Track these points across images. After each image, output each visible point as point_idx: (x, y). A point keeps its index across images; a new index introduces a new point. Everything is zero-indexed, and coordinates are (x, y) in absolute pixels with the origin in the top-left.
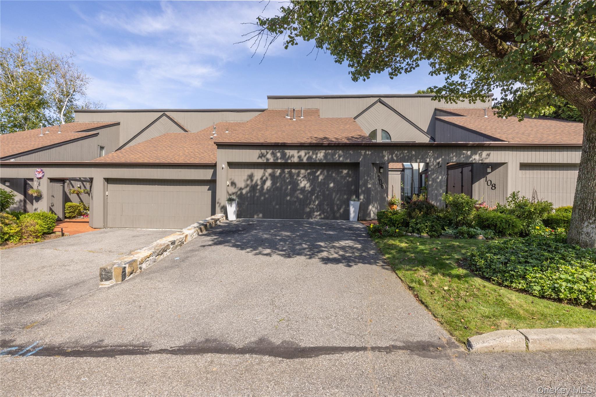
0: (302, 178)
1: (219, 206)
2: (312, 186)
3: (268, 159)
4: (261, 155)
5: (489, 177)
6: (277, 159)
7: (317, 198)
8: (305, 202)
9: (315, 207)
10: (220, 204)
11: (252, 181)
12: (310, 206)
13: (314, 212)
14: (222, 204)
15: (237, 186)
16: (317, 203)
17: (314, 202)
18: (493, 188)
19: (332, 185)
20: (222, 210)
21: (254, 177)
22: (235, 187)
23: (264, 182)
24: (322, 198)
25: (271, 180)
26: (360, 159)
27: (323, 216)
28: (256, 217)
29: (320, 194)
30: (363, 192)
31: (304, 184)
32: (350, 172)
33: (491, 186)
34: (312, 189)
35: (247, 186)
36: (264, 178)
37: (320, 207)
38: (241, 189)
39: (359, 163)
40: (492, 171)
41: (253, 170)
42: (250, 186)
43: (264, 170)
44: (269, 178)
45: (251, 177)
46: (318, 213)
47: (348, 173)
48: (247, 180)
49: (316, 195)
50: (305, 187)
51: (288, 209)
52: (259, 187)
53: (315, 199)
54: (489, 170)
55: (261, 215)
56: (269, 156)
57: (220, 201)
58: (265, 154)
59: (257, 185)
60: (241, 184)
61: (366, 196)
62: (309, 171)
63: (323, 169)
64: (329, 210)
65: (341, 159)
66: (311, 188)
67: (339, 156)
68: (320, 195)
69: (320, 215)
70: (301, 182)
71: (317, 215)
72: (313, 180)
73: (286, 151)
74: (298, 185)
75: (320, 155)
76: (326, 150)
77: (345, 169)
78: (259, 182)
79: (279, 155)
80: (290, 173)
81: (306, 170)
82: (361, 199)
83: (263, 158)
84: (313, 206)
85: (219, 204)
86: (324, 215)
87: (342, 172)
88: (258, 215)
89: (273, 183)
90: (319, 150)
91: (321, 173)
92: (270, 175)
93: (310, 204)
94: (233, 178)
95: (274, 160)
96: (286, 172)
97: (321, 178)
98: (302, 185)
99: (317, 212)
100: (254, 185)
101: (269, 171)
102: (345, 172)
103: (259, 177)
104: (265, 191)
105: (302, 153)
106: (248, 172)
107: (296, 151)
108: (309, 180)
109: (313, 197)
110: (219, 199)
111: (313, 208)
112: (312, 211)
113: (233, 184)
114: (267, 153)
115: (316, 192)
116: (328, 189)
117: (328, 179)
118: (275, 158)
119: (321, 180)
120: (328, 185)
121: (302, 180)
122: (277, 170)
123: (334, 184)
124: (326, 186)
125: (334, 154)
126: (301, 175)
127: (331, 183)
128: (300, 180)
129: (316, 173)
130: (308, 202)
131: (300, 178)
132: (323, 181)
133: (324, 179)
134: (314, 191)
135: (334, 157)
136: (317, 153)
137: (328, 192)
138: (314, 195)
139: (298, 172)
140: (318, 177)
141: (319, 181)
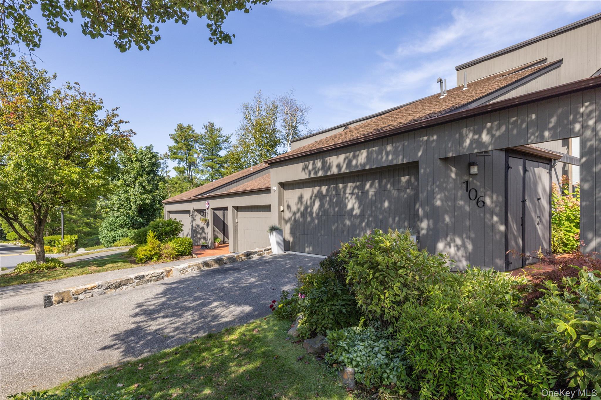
0: (350, 194)
2: (362, 207)
6: (318, 172)
11: (302, 203)
15: (292, 209)
19: (386, 204)
21: (304, 197)
23: (313, 204)
25: (319, 200)
26: (420, 154)
29: (371, 219)
30: (427, 216)
31: (352, 203)
32: (413, 180)
34: (361, 212)
35: (299, 210)
36: (314, 199)
39: (418, 162)
41: (301, 190)
42: (301, 209)
43: (312, 189)
44: (317, 198)
47: (409, 181)
48: (298, 203)
49: (366, 221)
50: (353, 209)
52: (309, 210)
53: (365, 226)
55: (311, 249)
60: (294, 207)
61: (431, 222)
62: (356, 184)
65: (390, 157)
66: (360, 210)
67: (387, 155)
68: (372, 221)
70: (349, 201)
72: (362, 198)
75: (362, 158)
76: (368, 149)
77: (404, 176)
78: (309, 204)
79: (319, 165)
80: (337, 189)
82: (422, 229)
87: (400, 181)
89: (321, 206)
90: (359, 150)
91: (371, 186)
92: (318, 194)
94: (288, 201)
97: (372, 192)
98: (350, 206)
100: (305, 208)
101: (316, 189)
102: (404, 179)
103: (309, 197)
104: (314, 215)
108: (358, 198)
109: (364, 224)
115: (366, 216)
116: (382, 210)
117: (381, 193)
119: (372, 196)
120: (382, 205)
121: (350, 197)
122: (323, 187)
123: (390, 202)
124: (379, 206)
125: (379, 153)
126: (348, 191)
127: (384, 201)
128: (348, 198)
129: (364, 185)
130: (358, 232)
131: (347, 195)
132: (374, 198)
133: (375, 195)
134: (364, 215)
135: (380, 157)
136: (358, 156)
137: (381, 217)
138: (364, 221)
139: (345, 188)
140: (367, 192)
141: (370, 197)
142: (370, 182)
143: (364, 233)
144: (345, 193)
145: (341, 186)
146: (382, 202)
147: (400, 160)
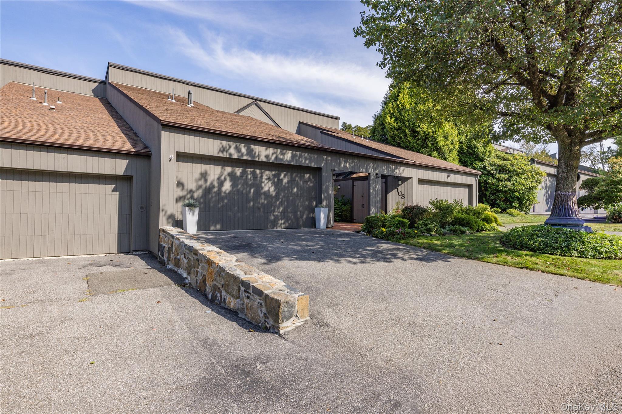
0: (266, 179)
1: (165, 215)
2: (277, 190)
3: (230, 154)
4: (222, 149)
5: (400, 188)
6: (242, 155)
7: (281, 203)
8: (268, 208)
9: (279, 214)
10: (166, 212)
11: (206, 181)
12: (275, 213)
13: (279, 220)
14: (169, 213)
15: (186, 187)
16: (281, 209)
17: (279, 208)
18: (403, 197)
19: (295, 190)
20: (170, 220)
21: (209, 175)
22: (183, 189)
23: (221, 183)
24: (286, 203)
25: (231, 181)
26: (323, 165)
27: (287, 224)
28: (212, 228)
29: (284, 199)
31: (268, 187)
32: (311, 177)
33: (401, 196)
34: (276, 194)
35: (200, 187)
36: (222, 178)
37: (284, 215)
38: (191, 191)
39: (321, 168)
40: (402, 183)
41: (208, 166)
42: (204, 187)
43: (222, 168)
44: (228, 179)
45: (204, 176)
46: (283, 222)
47: (309, 177)
48: (200, 179)
49: (280, 200)
50: (269, 190)
51: (251, 217)
52: (215, 190)
53: (279, 205)
54: (400, 183)
55: (218, 227)
56: (232, 151)
57: (166, 208)
58: (228, 147)
59: (214, 187)
60: (191, 185)
62: (273, 173)
63: (288, 172)
64: (292, 217)
65: (307, 162)
66: (275, 192)
67: (305, 160)
68: (285, 201)
69: (284, 223)
70: (265, 185)
71: (281, 224)
72: (277, 184)
73: (253, 146)
74: (262, 188)
75: (288, 156)
77: (307, 174)
78: (216, 184)
79: (244, 150)
80: (254, 173)
81: (271, 171)
82: (324, 206)
83: (225, 153)
84: (277, 213)
85: (164, 213)
86: (289, 223)
87: (304, 176)
88: (215, 226)
89: (233, 186)
90: (287, 150)
91: (285, 177)
92: (229, 174)
93: (274, 211)
94: (180, 176)
95: (238, 156)
96: (249, 172)
97: (285, 181)
98: (266, 189)
99: (282, 220)
100: (209, 186)
101: (228, 169)
102: (307, 176)
103: (216, 177)
104: (223, 194)
105: (270, 151)
106: (201, 168)
107: (264, 148)
108: (274, 184)
109: (278, 203)
110: (164, 205)
111: (277, 215)
112: (277, 218)
113: (180, 184)
114: (230, 147)
115: (281, 197)
116: (292, 194)
117: (292, 182)
118: (240, 154)
119: (285, 183)
120: (292, 190)
121: (266, 182)
122: (237, 169)
123: (297, 189)
124: (290, 191)
125: (301, 156)
126: (265, 177)
127: (294, 188)
128: (264, 182)
129: (280, 175)
130: (272, 209)
131: (264, 180)
132: (287, 185)
133: (288, 182)
134: (279, 196)
135: (301, 159)
136: (285, 154)
137: (291, 198)
138: (279, 200)
139: (262, 173)
140: (282, 180)
141: (284, 184)
142: (284, 173)
143: (278, 209)
144: (261, 177)
145: (258, 171)
146: (292, 189)
147: (313, 165)
